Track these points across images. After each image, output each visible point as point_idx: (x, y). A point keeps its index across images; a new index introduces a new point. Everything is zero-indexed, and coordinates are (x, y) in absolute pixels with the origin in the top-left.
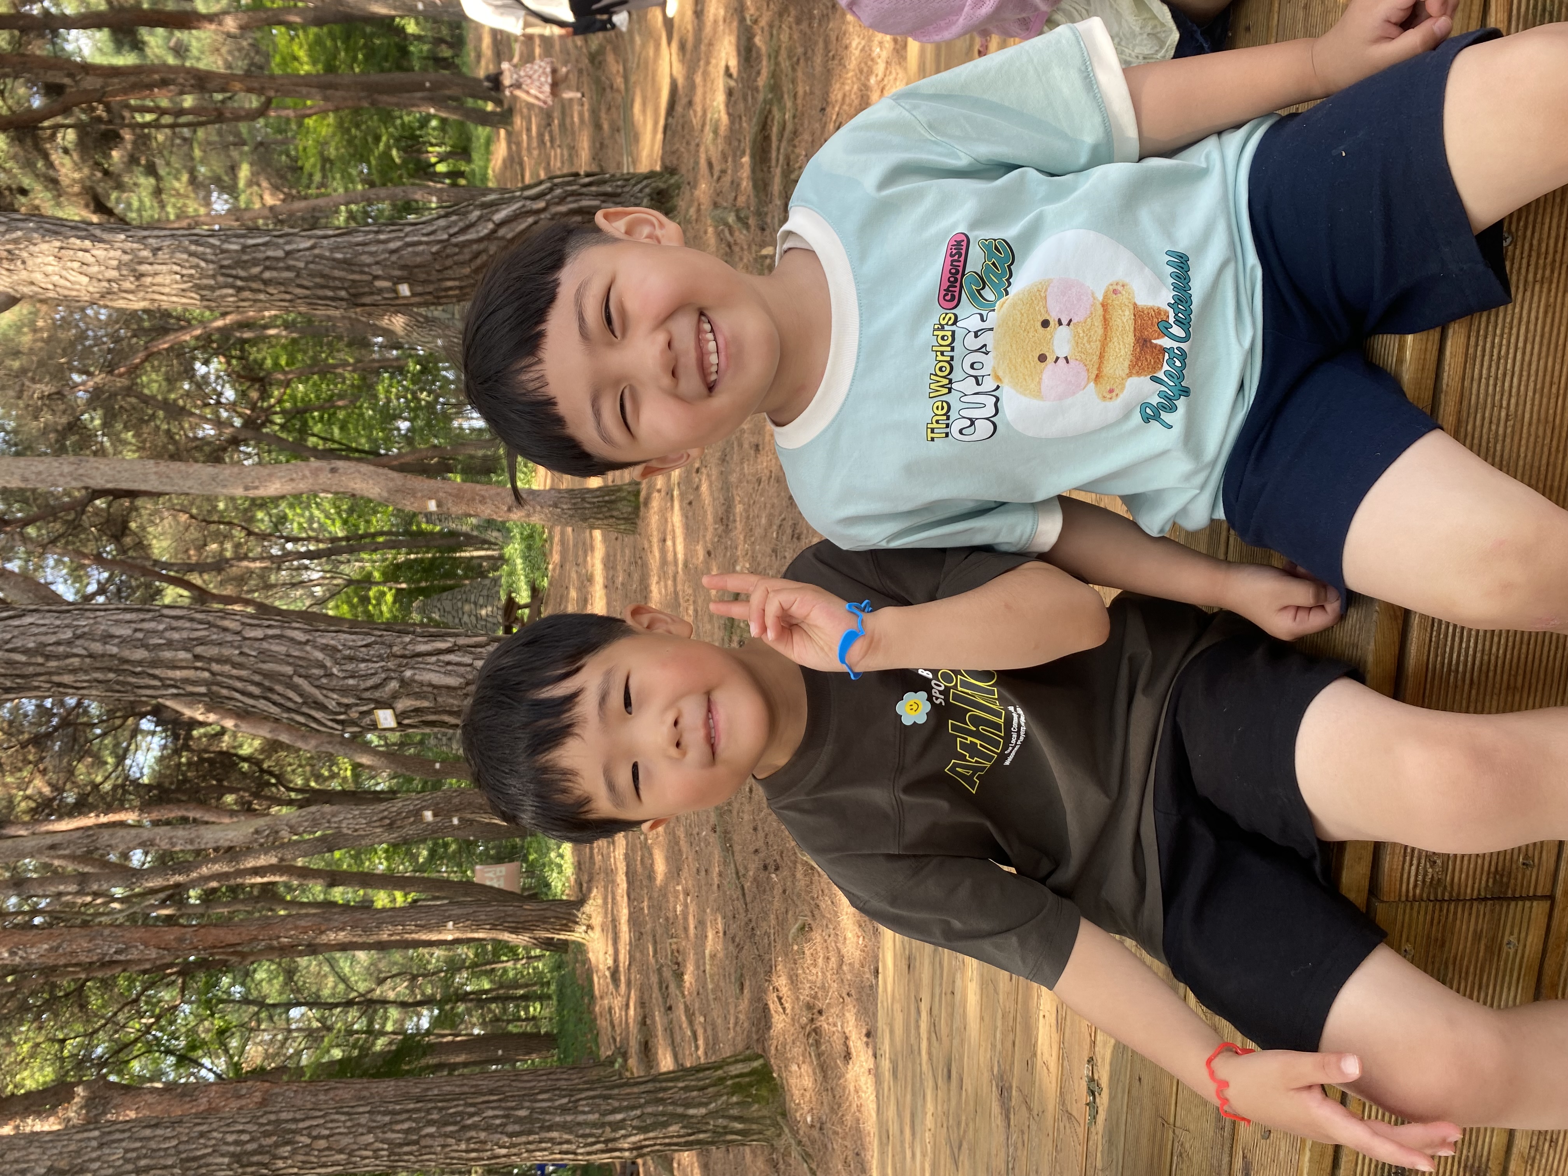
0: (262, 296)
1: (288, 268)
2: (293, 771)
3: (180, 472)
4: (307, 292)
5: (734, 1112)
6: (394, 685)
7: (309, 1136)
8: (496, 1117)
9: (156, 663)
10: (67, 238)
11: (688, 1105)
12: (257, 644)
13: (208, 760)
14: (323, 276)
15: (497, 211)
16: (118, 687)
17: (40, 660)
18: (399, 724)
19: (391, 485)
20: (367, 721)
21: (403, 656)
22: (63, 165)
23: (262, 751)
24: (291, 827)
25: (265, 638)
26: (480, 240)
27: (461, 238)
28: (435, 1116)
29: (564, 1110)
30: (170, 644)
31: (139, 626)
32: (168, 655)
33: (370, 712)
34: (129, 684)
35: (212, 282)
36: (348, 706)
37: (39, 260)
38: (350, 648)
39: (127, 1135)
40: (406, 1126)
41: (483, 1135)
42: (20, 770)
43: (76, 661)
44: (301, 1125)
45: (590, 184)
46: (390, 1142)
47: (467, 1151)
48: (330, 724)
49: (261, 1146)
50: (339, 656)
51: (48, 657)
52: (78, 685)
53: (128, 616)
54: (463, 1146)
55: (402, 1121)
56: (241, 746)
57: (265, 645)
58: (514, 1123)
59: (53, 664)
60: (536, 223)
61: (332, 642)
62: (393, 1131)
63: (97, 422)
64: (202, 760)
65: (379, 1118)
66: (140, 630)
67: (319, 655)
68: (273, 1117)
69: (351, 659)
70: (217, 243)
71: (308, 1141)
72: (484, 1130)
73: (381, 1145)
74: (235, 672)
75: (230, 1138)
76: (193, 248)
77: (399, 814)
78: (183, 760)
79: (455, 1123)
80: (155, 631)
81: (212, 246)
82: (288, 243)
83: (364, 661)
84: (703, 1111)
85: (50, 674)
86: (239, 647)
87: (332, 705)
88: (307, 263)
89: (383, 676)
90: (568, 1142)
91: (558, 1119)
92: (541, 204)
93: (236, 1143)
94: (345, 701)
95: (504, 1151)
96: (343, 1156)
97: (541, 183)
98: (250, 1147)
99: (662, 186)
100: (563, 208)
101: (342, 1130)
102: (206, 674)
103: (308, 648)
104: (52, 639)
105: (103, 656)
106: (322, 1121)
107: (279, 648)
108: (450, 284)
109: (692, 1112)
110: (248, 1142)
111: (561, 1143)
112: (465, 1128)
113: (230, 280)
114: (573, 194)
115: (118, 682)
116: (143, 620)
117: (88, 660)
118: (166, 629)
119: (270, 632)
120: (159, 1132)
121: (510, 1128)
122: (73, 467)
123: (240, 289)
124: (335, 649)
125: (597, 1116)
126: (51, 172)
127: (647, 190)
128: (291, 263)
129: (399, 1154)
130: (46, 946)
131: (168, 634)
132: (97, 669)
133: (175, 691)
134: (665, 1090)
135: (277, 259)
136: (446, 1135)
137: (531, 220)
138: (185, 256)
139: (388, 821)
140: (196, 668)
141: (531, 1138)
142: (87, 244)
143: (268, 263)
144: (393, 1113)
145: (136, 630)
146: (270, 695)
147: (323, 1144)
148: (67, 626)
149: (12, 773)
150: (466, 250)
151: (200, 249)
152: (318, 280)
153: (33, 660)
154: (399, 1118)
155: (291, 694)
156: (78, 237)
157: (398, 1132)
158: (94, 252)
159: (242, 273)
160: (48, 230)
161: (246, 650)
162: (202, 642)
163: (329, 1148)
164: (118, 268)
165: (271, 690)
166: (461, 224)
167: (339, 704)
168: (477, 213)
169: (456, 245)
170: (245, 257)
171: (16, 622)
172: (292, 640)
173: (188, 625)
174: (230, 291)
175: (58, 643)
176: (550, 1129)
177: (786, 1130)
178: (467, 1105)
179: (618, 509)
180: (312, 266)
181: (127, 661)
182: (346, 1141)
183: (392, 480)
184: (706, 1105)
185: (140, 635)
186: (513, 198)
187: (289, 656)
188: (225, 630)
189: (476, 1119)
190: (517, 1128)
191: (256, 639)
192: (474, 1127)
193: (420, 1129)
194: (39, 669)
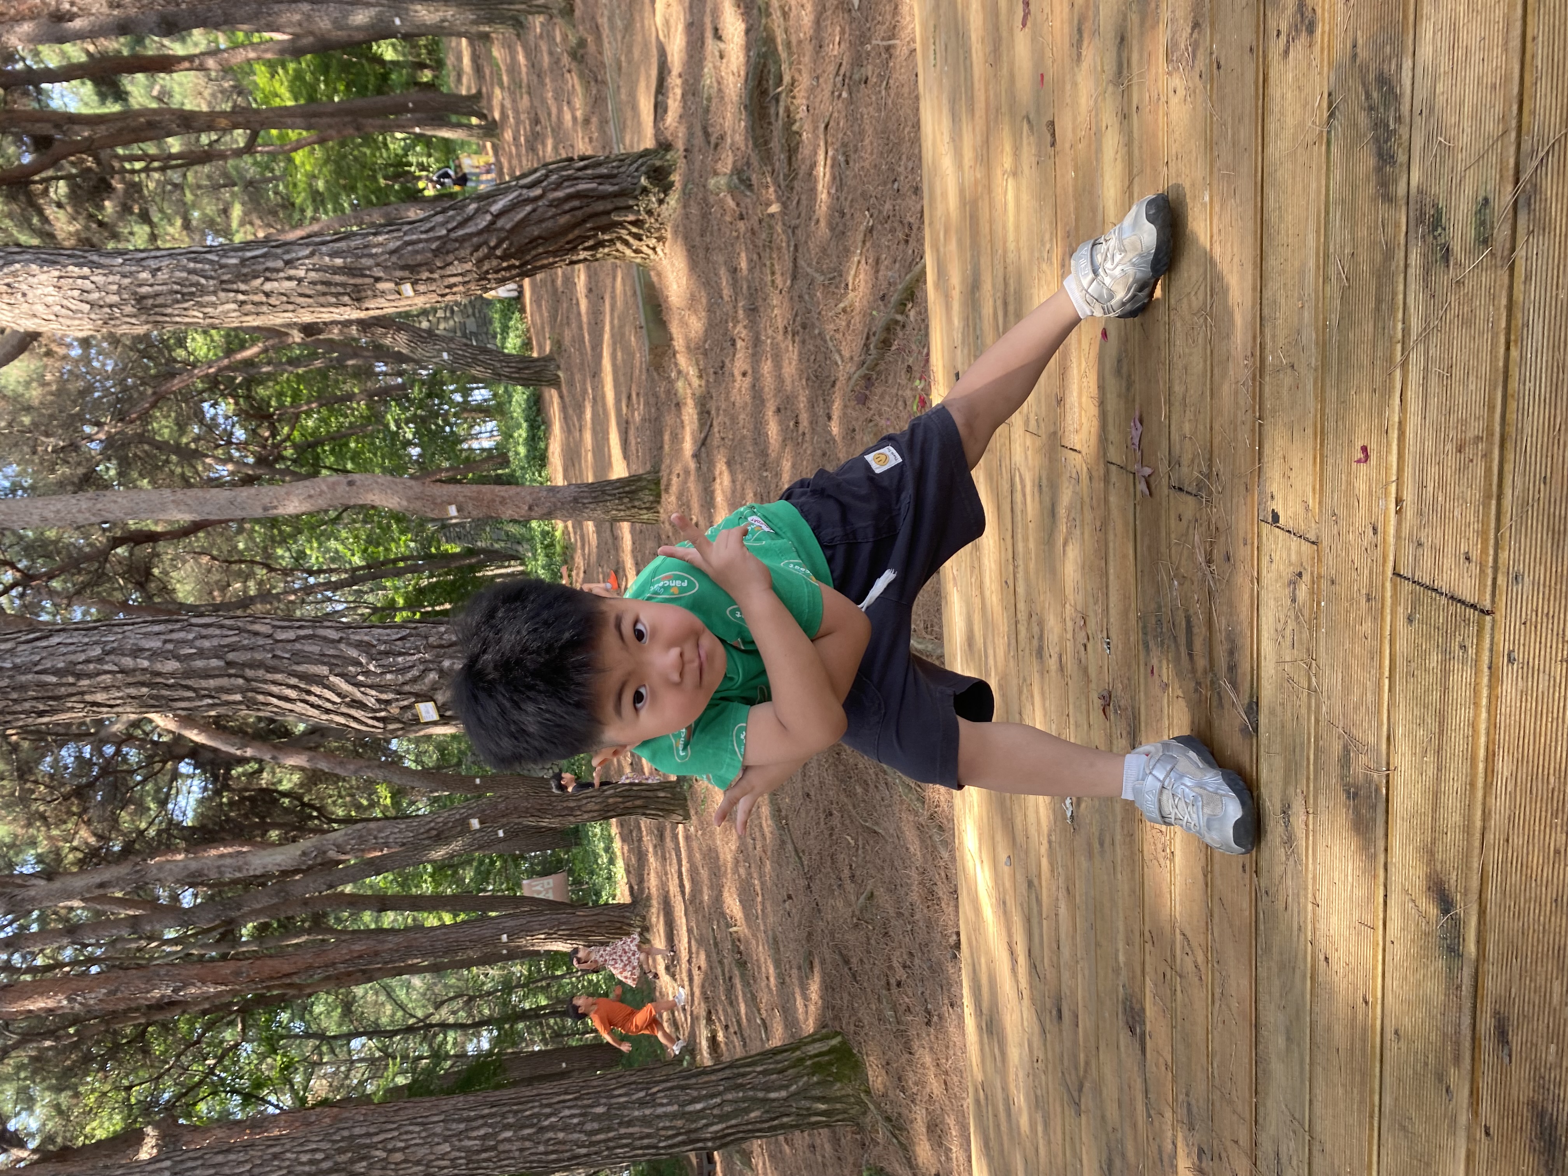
0: (265, 309)
1: (289, 278)
2: (334, 802)
3: (197, 498)
4: (310, 300)
5: (817, 1092)
6: (433, 676)
7: (384, 1149)
8: (573, 1116)
9: (189, 674)
10: (65, 266)
11: (768, 1090)
12: (289, 646)
13: (249, 798)
14: (323, 283)
15: (494, 202)
16: (152, 702)
17: (71, 680)
18: (441, 716)
19: (410, 493)
20: (409, 715)
21: (441, 646)
22: (57, 219)
23: (301, 785)
24: (338, 846)
25: (298, 639)
26: (480, 233)
27: (461, 232)
28: (511, 1120)
29: (642, 1103)
30: (201, 654)
31: (168, 637)
32: (199, 664)
33: (410, 707)
34: (163, 697)
35: (214, 298)
36: (388, 702)
37: (39, 292)
38: (385, 642)
39: (199, 1162)
40: (482, 1132)
41: (561, 1135)
42: (65, 822)
43: (108, 678)
44: (375, 1139)
45: (585, 168)
46: (468, 1150)
47: (546, 1153)
48: (370, 722)
49: (336, 1163)
50: (374, 651)
51: (79, 676)
52: (112, 702)
53: (156, 628)
54: (541, 1148)
55: (478, 1128)
56: (280, 781)
57: (298, 646)
58: (592, 1120)
59: (85, 682)
60: (534, 210)
61: (366, 638)
62: (470, 1138)
63: (112, 472)
64: (243, 799)
65: (454, 1126)
66: (170, 641)
67: (353, 653)
68: (346, 1133)
69: (387, 653)
70: (216, 258)
71: (384, 1155)
72: (562, 1130)
73: (458, 1154)
74: (269, 676)
75: (304, 1158)
76: (192, 265)
77: (445, 824)
78: (225, 800)
79: (532, 1126)
80: (184, 642)
81: (211, 262)
82: (288, 252)
83: (400, 654)
84: (784, 1094)
85: (83, 693)
86: (272, 650)
87: (371, 702)
88: (308, 270)
89: (421, 667)
90: (648, 1136)
91: (636, 1113)
92: (538, 192)
93: (311, 1162)
94: (384, 697)
95: (583, 1151)
96: (421, 1168)
97: (535, 171)
98: (325, 1165)
99: (658, 163)
100: (560, 194)
101: (418, 1141)
102: (240, 681)
103: (342, 646)
104: (82, 657)
105: (134, 670)
106: (396, 1133)
107: (313, 648)
108: (453, 280)
109: (773, 1095)
110: (324, 1160)
111: (641, 1138)
112: (542, 1130)
113: (232, 294)
114: (569, 178)
115: (152, 697)
116: (172, 631)
117: (119, 676)
118: (195, 638)
119: (302, 632)
120: (232, 1157)
121: (589, 1127)
122: (90, 504)
123: (243, 303)
124: (369, 645)
125: (676, 1107)
126: (47, 227)
127: (643, 169)
128: (292, 272)
129: (478, 1161)
130: (104, 991)
131: (198, 643)
132: (129, 685)
133: (210, 701)
134: (743, 1075)
135: (278, 270)
136: (524, 1139)
137: (528, 208)
138: (184, 275)
139: (434, 833)
140: (230, 676)
141: (611, 1135)
142: (86, 270)
143: (268, 274)
144: (469, 1120)
145: (165, 642)
146: (307, 698)
147: (398, 1157)
148: (96, 643)
149: (57, 826)
150: (467, 244)
151: (199, 266)
152: (319, 287)
153: (64, 680)
154: (475, 1124)
155: (328, 694)
156: (76, 265)
157: (475, 1138)
158: (93, 278)
159: (243, 287)
160: (45, 261)
161: (279, 653)
162: (233, 648)
163: (405, 1161)
164: (118, 293)
165: (309, 693)
166: (459, 218)
167: (378, 701)
168: (473, 206)
169: (456, 240)
170: (245, 270)
171: (44, 643)
172: (325, 639)
173: (218, 632)
174: (234, 306)
175: (88, 661)
176: (629, 1124)
177: (871, 1107)
178: (542, 1106)
179: (639, 499)
180: (313, 274)
181: (159, 674)
182: (422, 1152)
183: (411, 488)
184: (786, 1087)
185: (170, 646)
186: (510, 188)
187: (324, 655)
188: (256, 634)
189: (553, 1119)
190: (596, 1126)
191: (289, 641)
192: (552, 1128)
193: (496, 1134)
194: (71, 690)
